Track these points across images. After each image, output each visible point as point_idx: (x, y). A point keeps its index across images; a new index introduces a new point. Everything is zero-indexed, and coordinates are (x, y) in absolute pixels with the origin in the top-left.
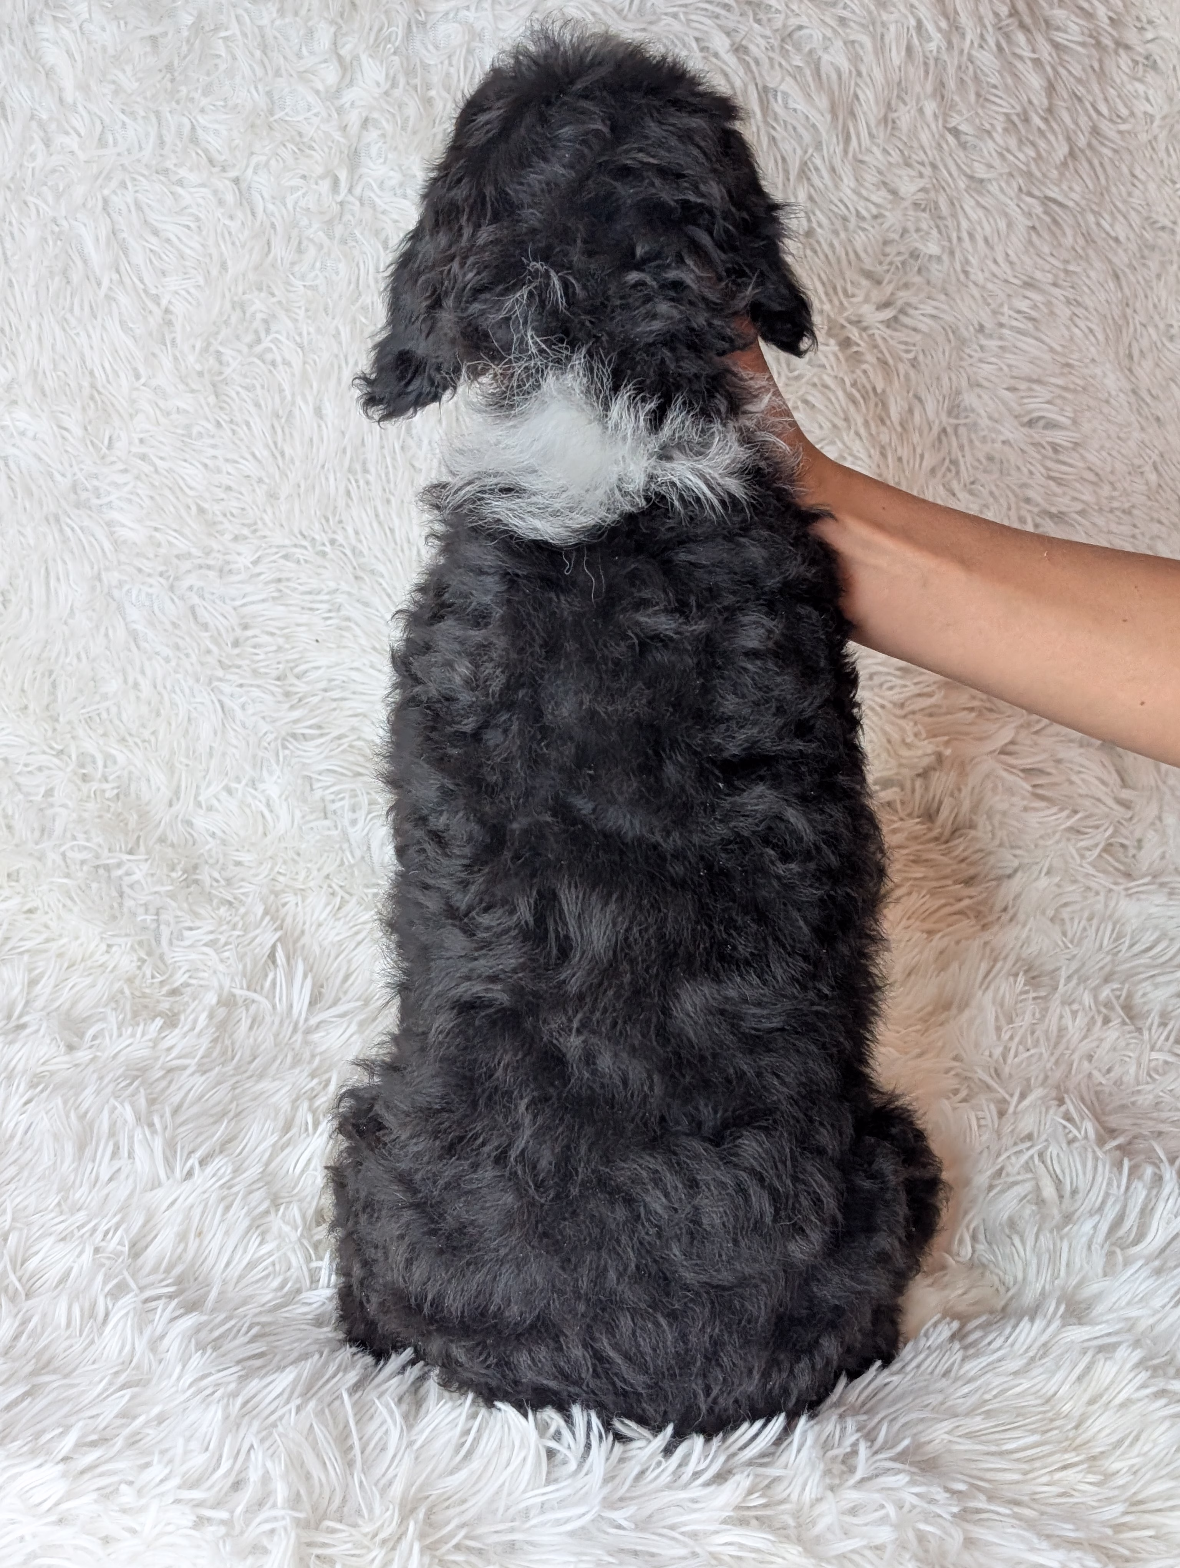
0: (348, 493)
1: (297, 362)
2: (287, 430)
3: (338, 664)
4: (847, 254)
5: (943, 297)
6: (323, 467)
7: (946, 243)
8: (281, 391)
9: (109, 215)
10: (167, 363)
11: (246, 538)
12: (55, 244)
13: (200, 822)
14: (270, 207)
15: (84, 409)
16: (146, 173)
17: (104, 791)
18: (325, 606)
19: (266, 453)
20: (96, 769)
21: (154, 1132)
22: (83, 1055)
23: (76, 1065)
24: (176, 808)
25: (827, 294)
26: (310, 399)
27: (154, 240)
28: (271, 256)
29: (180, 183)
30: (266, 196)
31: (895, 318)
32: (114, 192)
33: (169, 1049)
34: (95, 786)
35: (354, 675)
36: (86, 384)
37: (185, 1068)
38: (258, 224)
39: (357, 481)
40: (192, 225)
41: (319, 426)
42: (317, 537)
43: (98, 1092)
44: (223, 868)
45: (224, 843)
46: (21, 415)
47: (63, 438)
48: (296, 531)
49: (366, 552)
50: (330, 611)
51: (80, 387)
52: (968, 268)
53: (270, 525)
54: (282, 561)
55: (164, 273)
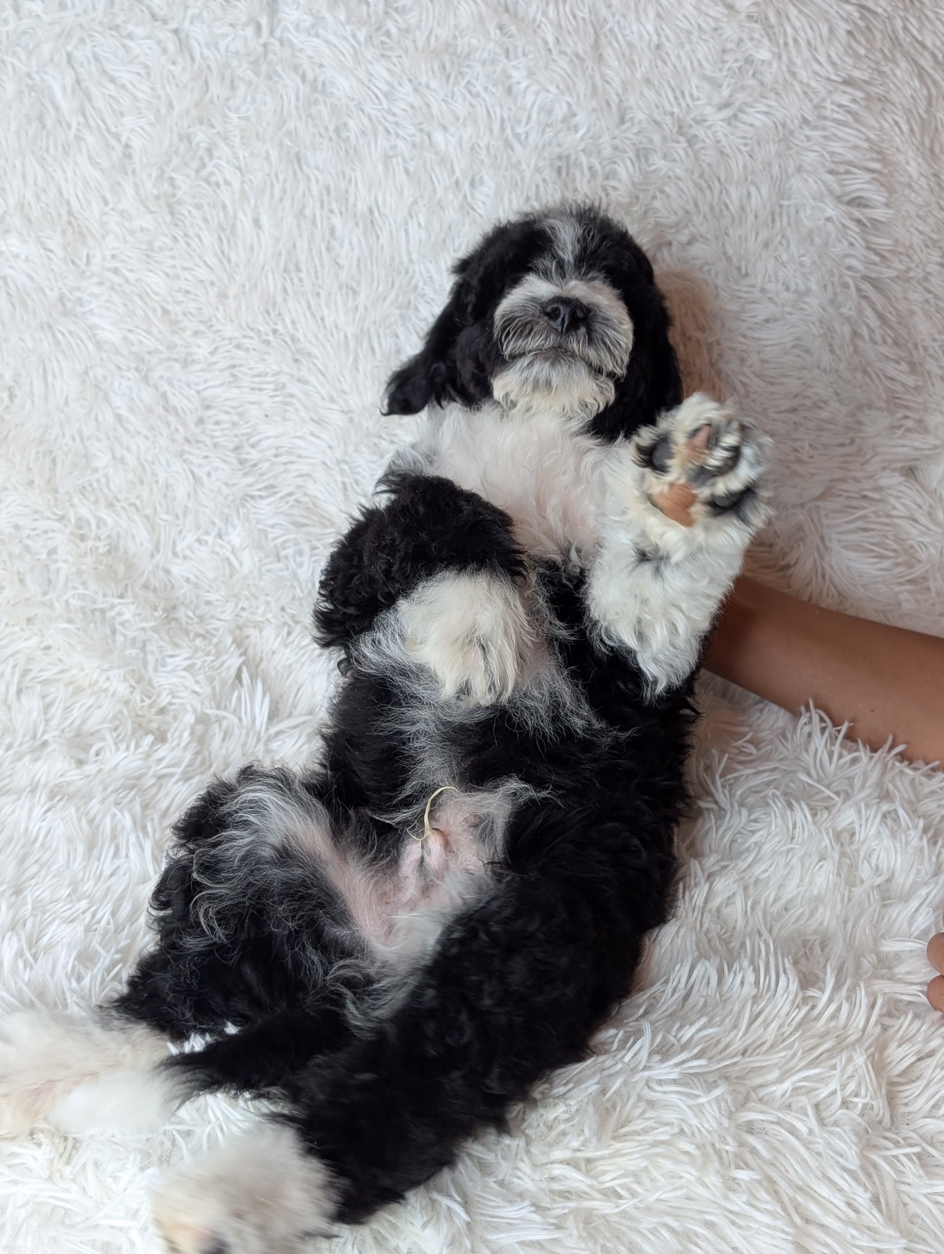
0: (285, 290)
1: (236, 181)
2: (231, 240)
3: (283, 434)
4: (692, 63)
5: (773, 96)
6: (263, 268)
7: (775, 50)
8: (224, 207)
9: (73, 68)
10: (129, 189)
11: (204, 333)
12: (30, 95)
13: (176, 570)
14: (206, 52)
15: (64, 232)
16: (100, 30)
17: (97, 548)
18: (271, 386)
19: (215, 261)
20: (90, 530)
21: (146, 834)
22: (90, 768)
23: (87, 777)
24: (157, 558)
25: (676, 98)
26: (249, 212)
27: (111, 86)
28: (209, 94)
29: (130, 36)
30: (201, 41)
31: (735, 116)
32: (76, 48)
33: (160, 760)
34: (90, 543)
35: (298, 442)
36: (64, 212)
37: (172, 775)
38: (196, 67)
39: (291, 279)
40: (142, 72)
41: (258, 235)
42: (262, 329)
43: (103, 801)
44: (197, 607)
45: (196, 586)
46: (13, 241)
47: (49, 258)
48: (243, 324)
49: (302, 338)
50: (276, 390)
51: (60, 215)
52: (794, 69)
53: (222, 320)
54: (235, 351)
55: (122, 115)
